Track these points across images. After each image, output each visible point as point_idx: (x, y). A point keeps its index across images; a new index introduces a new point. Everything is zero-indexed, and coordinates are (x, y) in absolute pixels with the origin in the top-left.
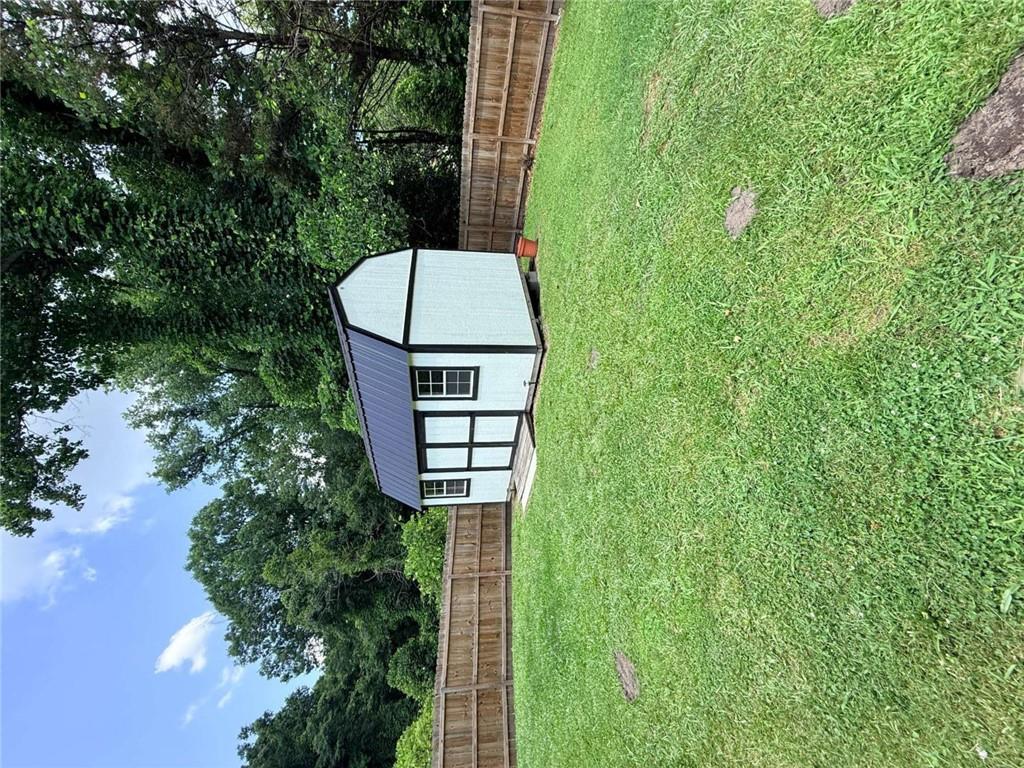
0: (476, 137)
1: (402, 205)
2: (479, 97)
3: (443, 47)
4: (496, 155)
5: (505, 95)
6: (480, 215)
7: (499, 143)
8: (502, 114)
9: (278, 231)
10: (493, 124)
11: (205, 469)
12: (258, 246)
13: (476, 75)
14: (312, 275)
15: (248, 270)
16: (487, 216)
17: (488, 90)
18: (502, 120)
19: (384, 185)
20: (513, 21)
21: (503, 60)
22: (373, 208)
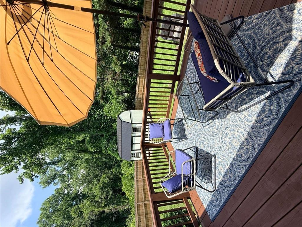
0: (138, 92)
1: (125, 104)
2: (139, 87)
3: (132, 79)
4: (142, 95)
5: (143, 86)
6: (139, 105)
7: (142, 94)
8: (143, 89)
9: (99, 110)
10: (141, 90)
11: (54, 181)
12: (95, 113)
13: (138, 84)
14: (104, 118)
15: (92, 117)
16: (140, 105)
17: (140, 86)
18: (143, 90)
19: (122, 101)
20: (144, 77)
21: (143, 82)
22: (120, 104)
